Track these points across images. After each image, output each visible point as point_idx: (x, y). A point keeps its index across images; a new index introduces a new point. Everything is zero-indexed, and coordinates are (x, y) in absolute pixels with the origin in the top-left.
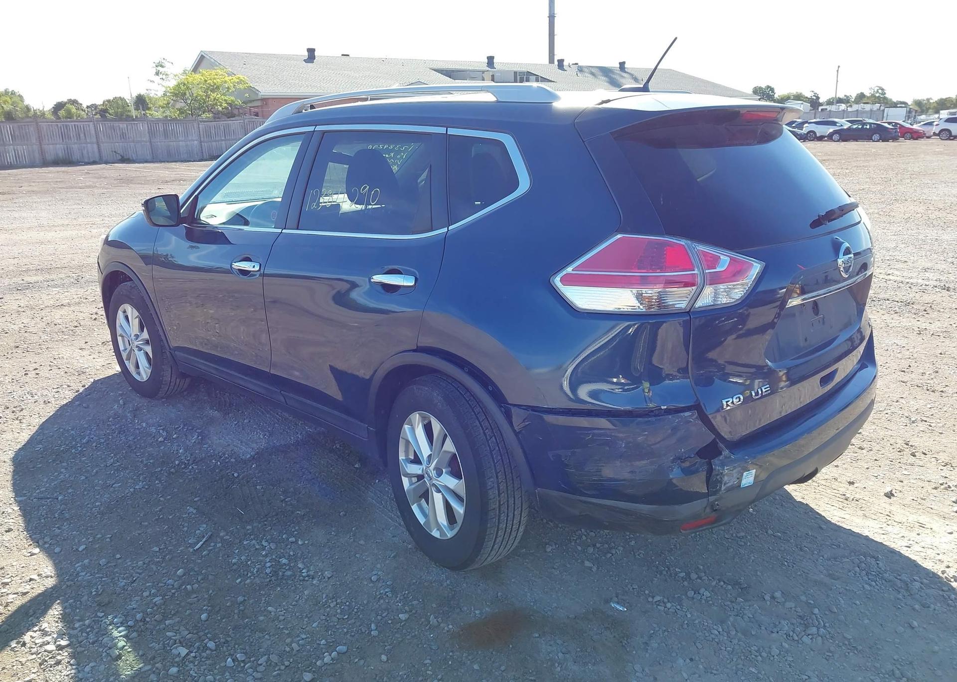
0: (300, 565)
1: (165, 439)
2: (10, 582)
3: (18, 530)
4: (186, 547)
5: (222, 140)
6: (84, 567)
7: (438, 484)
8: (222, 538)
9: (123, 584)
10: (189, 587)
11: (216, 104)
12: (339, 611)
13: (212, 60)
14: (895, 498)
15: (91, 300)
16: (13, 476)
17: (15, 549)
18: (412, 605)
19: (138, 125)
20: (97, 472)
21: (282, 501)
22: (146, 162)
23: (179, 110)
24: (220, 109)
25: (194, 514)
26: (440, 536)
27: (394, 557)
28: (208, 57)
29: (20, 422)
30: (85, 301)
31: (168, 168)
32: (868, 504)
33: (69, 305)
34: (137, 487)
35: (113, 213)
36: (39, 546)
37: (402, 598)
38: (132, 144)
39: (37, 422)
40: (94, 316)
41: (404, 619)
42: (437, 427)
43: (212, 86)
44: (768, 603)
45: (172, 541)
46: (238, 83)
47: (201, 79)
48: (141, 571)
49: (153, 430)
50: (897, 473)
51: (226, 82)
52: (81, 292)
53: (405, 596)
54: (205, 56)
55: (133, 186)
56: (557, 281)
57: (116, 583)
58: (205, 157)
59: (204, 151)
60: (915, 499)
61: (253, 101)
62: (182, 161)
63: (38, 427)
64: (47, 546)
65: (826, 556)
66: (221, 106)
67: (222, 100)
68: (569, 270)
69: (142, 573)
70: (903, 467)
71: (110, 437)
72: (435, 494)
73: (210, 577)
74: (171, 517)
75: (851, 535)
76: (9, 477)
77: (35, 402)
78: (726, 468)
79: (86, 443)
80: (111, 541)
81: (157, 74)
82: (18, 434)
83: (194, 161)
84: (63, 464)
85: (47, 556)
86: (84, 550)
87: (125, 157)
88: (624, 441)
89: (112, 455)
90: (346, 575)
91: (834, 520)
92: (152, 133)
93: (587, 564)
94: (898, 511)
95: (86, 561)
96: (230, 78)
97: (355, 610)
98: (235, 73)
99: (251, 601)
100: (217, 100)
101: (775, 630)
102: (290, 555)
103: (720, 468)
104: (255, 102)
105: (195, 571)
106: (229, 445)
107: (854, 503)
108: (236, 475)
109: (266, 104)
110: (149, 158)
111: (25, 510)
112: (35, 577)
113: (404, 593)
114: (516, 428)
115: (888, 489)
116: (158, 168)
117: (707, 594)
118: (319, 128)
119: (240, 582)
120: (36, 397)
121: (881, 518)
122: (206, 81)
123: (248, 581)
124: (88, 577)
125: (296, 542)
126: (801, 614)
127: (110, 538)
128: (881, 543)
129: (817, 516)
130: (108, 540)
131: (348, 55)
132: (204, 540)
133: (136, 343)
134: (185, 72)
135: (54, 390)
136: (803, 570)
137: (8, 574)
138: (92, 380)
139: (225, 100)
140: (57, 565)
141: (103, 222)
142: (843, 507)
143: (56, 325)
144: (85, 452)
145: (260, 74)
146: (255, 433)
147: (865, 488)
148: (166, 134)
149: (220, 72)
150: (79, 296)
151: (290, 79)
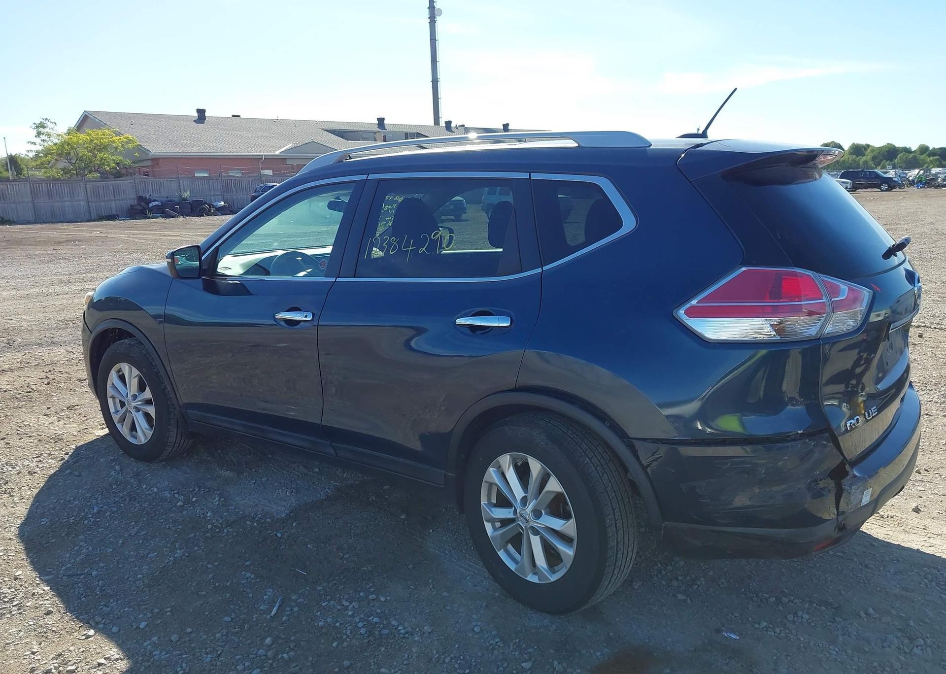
0: (394, 623)
1: (184, 503)
2: (76, 669)
3: (59, 612)
4: (260, 614)
5: (112, 200)
6: (155, 646)
7: (536, 526)
8: (295, 601)
9: (208, 659)
10: (285, 655)
11: (103, 164)
12: (456, 666)
13: (97, 120)
14: (923, 513)
15: (34, 364)
16: (28, 554)
17: (64, 632)
18: (529, 653)
19: (20, 186)
20: (123, 543)
21: (341, 559)
22: (29, 223)
23: (63, 170)
24: (108, 168)
25: (253, 579)
26: (539, 580)
27: (487, 606)
28: (92, 117)
29: (11, 496)
30: (27, 365)
31: (55, 229)
32: (903, 520)
33: (11, 370)
34: (177, 555)
35: (16, 274)
36: (91, 627)
37: (515, 646)
38: (13, 206)
39: (30, 494)
40: (46, 381)
41: (528, 667)
42: (536, 467)
43: (98, 145)
44: (865, 619)
45: (241, 609)
46: (127, 143)
47: (87, 138)
48: (223, 644)
49: (167, 494)
50: (913, 490)
51: (113, 142)
52: (19, 356)
53: (517, 644)
54: (89, 116)
55: (25, 247)
56: (681, 313)
57: (201, 659)
58: (93, 218)
59: (92, 211)
60: (941, 512)
61: (143, 160)
62: (68, 222)
63: (32, 499)
64: (101, 626)
65: (892, 571)
66: (109, 165)
67: (111, 160)
68: (694, 302)
69: (225, 645)
70: (916, 484)
71: (122, 505)
72: (532, 537)
73: (302, 643)
74: (228, 584)
75: (902, 549)
76: (23, 556)
77: (18, 473)
78: (853, 487)
79: (98, 513)
80: (173, 614)
81: (39, 134)
82: (13, 509)
83: (81, 221)
84: (81, 537)
85: (106, 638)
86: (146, 627)
87: (5, 219)
88: (764, 467)
89: (133, 523)
90: (446, 629)
91: (881, 537)
92: (34, 193)
93: (680, 597)
94: (931, 524)
95: (155, 639)
96: (118, 138)
97: (474, 663)
98: (122, 132)
99: (359, 665)
100: (104, 160)
101: (885, 645)
102: (378, 613)
103: (849, 488)
104: (145, 162)
105: (283, 639)
106: (257, 505)
107: (890, 520)
108: (279, 535)
109: (157, 164)
110: (31, 219)
111: (58, 590)
112: (102, 661)
113: (514, 641)
114: (643, 462)
115: (914, 505)
116: (43, 229)
117: (806, 616)
118: (371, 177)
119: (337, 646)
120: (18, 468)
121: (920, 532)
122: (92, 141)
123: (345, 644)
124: (164, 656)
125: (377, 599)
126: (900, 627)
127: (170, 611)
128: (933, 555)
129: (864, 534)
130: (168, 614)
131: (239, 116)
132: (277, 605)
133: (134, 404)
134: (69, 133)
135: (35, 460)
136: (880, 586)
137: (70, 661)
138: (74, 447)
139: (113, 160)
140: (121, 646)
141: (9, 284)
142: (883, 524)
143: (6, 391)
144: (99, 523)
145: (150, 134)
146: (280, 490)
147: (892, 505)
148: (50, 195)
149: (107, 131)
150: (19, 360)
151: (181, 139)
